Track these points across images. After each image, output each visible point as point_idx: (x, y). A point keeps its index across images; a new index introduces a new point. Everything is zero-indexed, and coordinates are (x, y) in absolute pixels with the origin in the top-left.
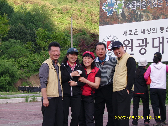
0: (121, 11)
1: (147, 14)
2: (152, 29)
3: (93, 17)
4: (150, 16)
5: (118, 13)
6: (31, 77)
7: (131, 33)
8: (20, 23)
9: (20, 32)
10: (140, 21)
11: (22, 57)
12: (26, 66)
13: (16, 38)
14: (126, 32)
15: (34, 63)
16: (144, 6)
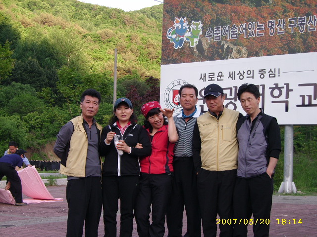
0: (196, 42)
1: (239, 47)
2: (246, 72)
3: (151, 49)
4: (244, 50)
5: (193, 44)
6: (48, 146)
7: (211, 78)
8: (30, 58)
9: (31, 72)
10: (227, 59)
11: (33, 111)
12: (38, 128)
13: (23, 81)
14: (205, 76)
15: (52, 123)
16: (234, 34)
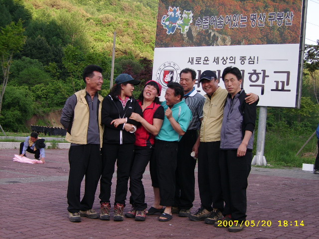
0: (187, 29)
1: (224, 36)
2: (229, 58)
3: (146, 34)
4: (228, 39)
5: (183, 31)
6: (51, 114)
7: (198, 61)
8: (39, 36)
9: (40, 49)
10: (213, 46)
11: (39, 83)
12: (44, 98)
13: (32, 56)
14: (192, 60)
15: (56, 94)
16: (220, 24)
